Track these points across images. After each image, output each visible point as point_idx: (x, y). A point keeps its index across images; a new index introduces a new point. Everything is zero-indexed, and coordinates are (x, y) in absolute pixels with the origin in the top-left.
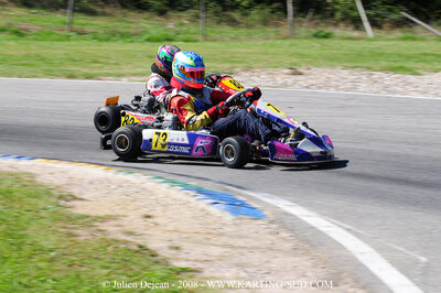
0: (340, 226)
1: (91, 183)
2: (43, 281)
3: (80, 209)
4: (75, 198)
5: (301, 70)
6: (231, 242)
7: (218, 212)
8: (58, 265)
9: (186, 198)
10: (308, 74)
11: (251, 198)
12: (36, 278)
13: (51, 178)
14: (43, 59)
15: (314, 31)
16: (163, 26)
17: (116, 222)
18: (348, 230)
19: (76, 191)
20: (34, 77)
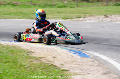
0: (113, 60)
1: (38, 48)
2: (23, 73)
3: (34, 55)
4: (33, 53)
5: (108, 16)
6: (79, 63)
7: (76, 56)
8: (28, 69)
9: (66, 52)
10: (111, 17)
11: (86, 52)
12: (21, 72)
13: (25, 47)
14: (22, 13)
15: (115, 3)
16: (63, 2)
17: (45, 59)
18: (115, 60)
19: (33, 51)
20: (20, 19)
